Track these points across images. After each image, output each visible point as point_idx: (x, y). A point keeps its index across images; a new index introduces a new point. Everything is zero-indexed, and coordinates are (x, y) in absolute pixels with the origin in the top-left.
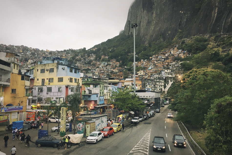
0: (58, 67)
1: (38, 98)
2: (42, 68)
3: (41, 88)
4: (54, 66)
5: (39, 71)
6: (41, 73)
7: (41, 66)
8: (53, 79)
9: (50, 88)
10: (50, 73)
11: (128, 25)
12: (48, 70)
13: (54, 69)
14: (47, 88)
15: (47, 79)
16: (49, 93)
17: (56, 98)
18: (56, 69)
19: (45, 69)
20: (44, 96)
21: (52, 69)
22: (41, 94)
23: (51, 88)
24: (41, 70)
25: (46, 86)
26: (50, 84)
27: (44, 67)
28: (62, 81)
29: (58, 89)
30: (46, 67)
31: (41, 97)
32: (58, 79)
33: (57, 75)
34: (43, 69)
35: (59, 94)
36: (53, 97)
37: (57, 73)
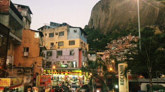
0: (69, 30)
1: (47, 62)
2: (50, 32)
3: (50, 52)
4: (64, 30)
5: (48, 35)
6: (49, 37)
7: (50, 30)
8: (63, 42)
9: (60, 51)
10: (60, 37)
11: (91, 22)
12: (58, 33)
13: (64, 32)
14: (57, 51)
15: (57, 43)
16: (59, 57)
17: (68, 62)
18: (67, 32)
19: (54, 33)
20: (53, 60)
21: (62, 32)
22: (50, 58)
23: (62, 51)
24: (50, 35)
25: (55, 50)
26: (59, 47)
27: (53, 30)
28: (74, 44)
29: (69, 53)
30: (55, 31)
31: (50, 61)
32: (69, 42)
33: (68, 39)
34: (52, 33)
35: (71, 57)
36: (64, 61)
37: (68, 36)
